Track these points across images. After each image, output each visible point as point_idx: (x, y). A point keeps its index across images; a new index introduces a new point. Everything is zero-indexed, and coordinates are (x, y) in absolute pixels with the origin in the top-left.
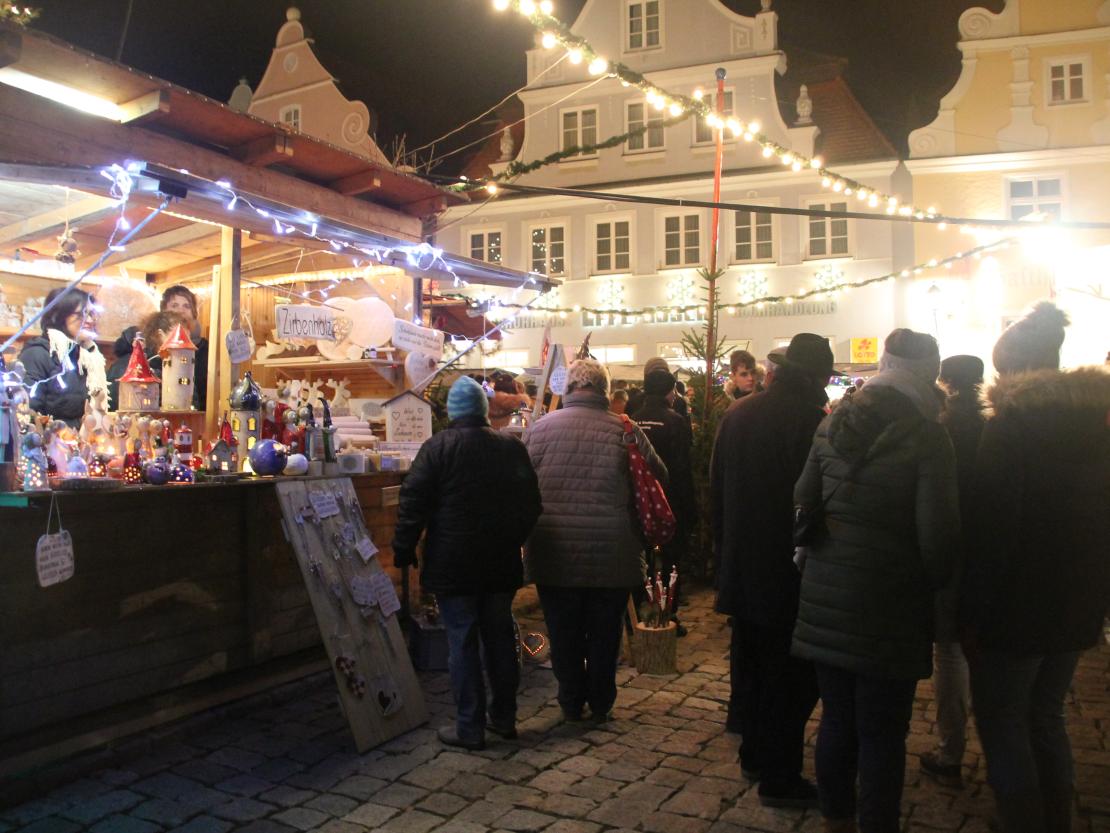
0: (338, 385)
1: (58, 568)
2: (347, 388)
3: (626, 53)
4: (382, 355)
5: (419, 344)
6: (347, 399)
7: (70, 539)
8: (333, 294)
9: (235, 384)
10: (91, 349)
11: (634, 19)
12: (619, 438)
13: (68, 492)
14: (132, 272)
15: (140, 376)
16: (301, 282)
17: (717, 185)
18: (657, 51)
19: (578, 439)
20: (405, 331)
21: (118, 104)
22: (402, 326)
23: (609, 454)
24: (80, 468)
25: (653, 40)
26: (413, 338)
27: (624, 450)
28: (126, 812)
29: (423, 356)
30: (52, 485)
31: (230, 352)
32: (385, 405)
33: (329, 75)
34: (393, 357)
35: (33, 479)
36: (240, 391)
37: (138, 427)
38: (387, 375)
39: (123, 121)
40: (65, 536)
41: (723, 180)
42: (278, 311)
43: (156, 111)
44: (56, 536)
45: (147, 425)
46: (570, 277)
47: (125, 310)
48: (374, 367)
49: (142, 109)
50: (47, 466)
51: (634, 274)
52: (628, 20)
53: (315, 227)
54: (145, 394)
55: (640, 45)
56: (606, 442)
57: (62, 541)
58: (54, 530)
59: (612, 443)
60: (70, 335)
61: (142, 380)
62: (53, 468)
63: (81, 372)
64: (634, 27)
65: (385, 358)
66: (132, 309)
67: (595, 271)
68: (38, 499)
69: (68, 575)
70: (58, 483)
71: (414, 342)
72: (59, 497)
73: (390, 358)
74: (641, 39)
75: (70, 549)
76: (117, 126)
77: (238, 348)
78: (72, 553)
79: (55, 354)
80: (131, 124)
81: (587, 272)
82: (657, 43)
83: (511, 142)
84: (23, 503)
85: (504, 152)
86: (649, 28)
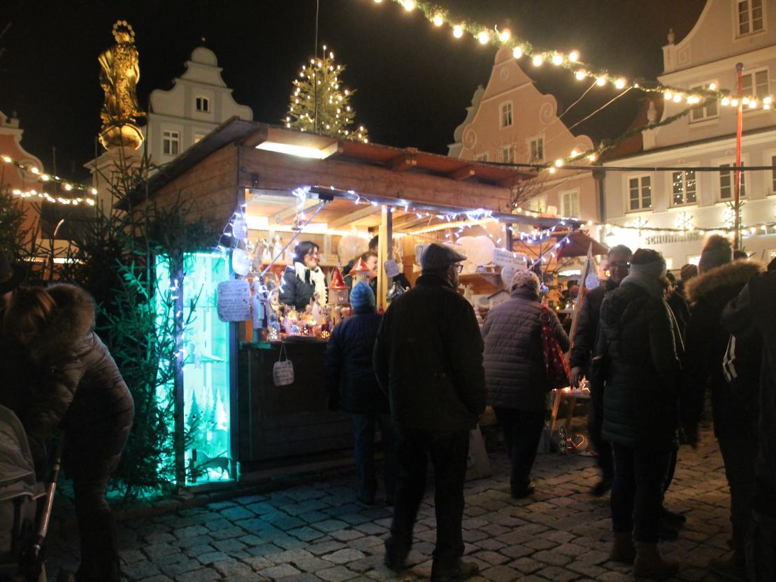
0: (466, 287)
1: (285, 378)
2: (471, 289)
3: (737, 38)
4: (489, 269)
5: (510, 262)
6: (470, 295)
7: (292, 365)
8: (462, 235)
9: (389, 288)
10: (317, 271)
11: (742, 13)
12: (536, 317)
13: (290, 342)
14: (358, 227)
15: (338, 285)
16: (448, 228)
17: (739, 143)
18: (762, 34)
19: (511, 315)
20: (499, 254)
21: (321, 149)
22: (498, 252)
23: (527, 325)
24: (296, 331)
25: (757, 26)
26: (505, 258)
27: (537, 324)
28: (318, 499)
29: (513, 269)
30: (283, 338)
31: (386, 271)
32: (489, 298)
33: (530, 79)
34: (495, 270)
35: (274, 336)
36: (391, 291)
37: (335, 312)
38: (492, 281)
39: (323, 158)
40: (289, 363)
41: (742, 139)
42: (417, 248)
43: (336, 153)
44: (284, 362)
45: (339, 310)
46: (701, 205)
47: (354, 248)
48: (483, 277)
49: (330, 152)
50: (279, 329)
51: (749, 200)
52: (738, 14)
53: (407, 207)
54: (340, 294)
55: (748, 31)
56: (527, 318)
57: (288, 365)
58: (283, 360)
59: (531, 319)
60: (305, 265)
61: (338, 287)
62: (283, 330)
63: (311, 283)
64: (743, 18)
65: (491, 271)
66: (358, 247)
67: (720, 199)
68: (276, 345)
69: (291, 382)
70: (285, 338)
71: (506, 261)
72: (286, 345)
73: (493, 271)
74: (748, 27)
75: (292, 369)
76: (320, 161)
77: (391, 269)
78: (293, 372)
79: (298, 275)
80: (327, 160)
81: (713, 201)
82: (761, 27)
83: (655, 112)
84: (268, 347)
85: (650, 120)
86: (754, 17)
